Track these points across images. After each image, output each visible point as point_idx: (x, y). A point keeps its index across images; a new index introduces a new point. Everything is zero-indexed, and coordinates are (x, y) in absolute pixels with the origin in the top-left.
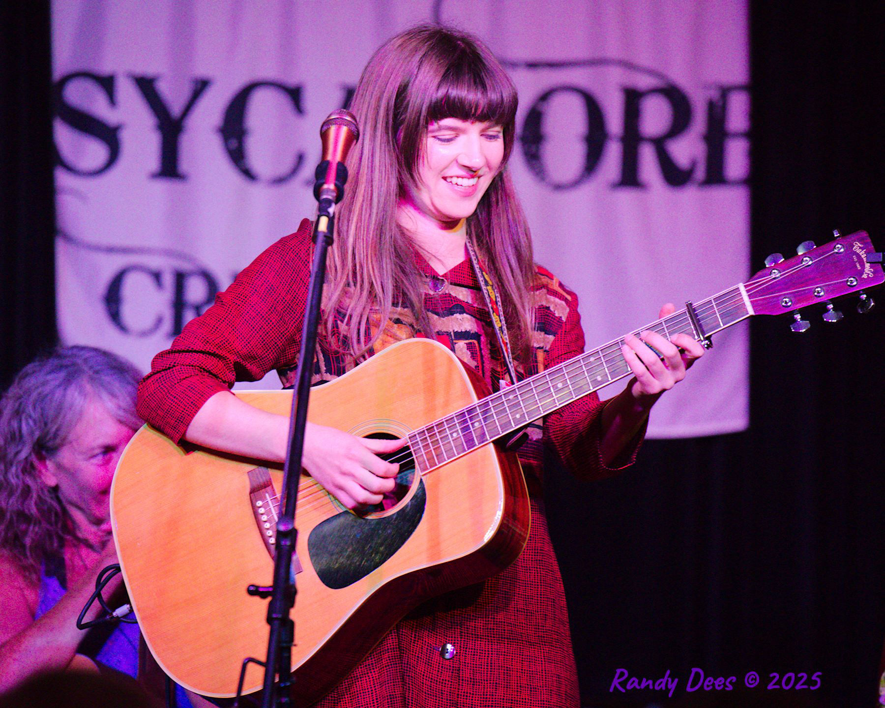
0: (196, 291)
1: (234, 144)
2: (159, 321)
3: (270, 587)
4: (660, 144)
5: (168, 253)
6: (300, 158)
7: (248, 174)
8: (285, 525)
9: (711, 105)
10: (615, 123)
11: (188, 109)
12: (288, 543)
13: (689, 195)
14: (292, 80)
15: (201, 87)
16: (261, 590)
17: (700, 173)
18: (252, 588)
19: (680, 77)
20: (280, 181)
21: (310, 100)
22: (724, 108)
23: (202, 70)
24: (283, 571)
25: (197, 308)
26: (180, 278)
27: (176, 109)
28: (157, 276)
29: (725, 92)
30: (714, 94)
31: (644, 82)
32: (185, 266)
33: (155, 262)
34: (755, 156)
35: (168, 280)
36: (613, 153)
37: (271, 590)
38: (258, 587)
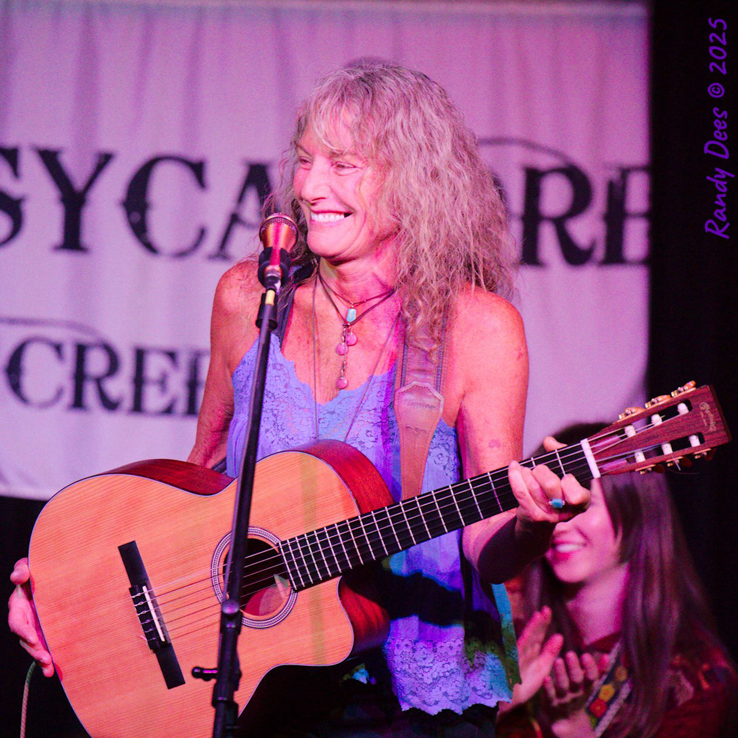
0: (97, 363)
1: (136, 217)
2: (60, 393)
3: (215, 669)
4: (560, 223)
5: (71, 325)
6: (202, 233)
7: (151, 248)
8: (231, 608)
9: (611, 185)
11: (91, 182)
12: (233, 626)
13: (589, 275)
14: (194, 155)
15: (104, 160)
16: (206, 672)
17: (600, 253)
18: (196, 671)
19: (580, 156)
20: (182, 254)
21: (212, 174)
22: (624, 188)
23: (106, 144)
24: (228, 653)
25: (98, 380)
26: (81, 351)
27: (79, 182)
28: (58, 348)
29: (625, 172)
30: (614, 175)
31: (544, 161)
32: (86, 338)
33: (56, 334)
34: (655, 236)
35: (69, 352)
37: (215, 672)
38: (202, 669)
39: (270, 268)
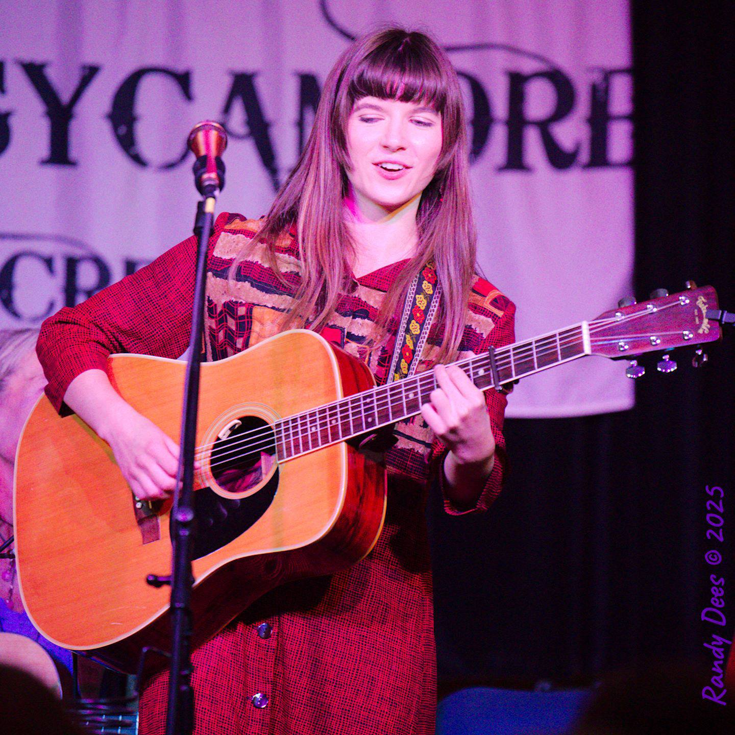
0: (87, 276)
1: (123, 130)
2: (52, 305)
3: (170, 575)
4: (544, 127)
5: (59, 239)
7: (138, 161)
9: (594, 89)
10: (500, 106)
13: (574, 178)
14: (180, 67)
15: (90, 73)
16: (159, 580)
17: (584, 156)
18: (151, 579)
19: (563, 60)
20: (170, 166)
21: (198, 86)
22: (607, 90)
23: (90, 57)
25: (89, 293)
26: (72, 264)
27: (65, 96)
28: (48, 262)
29: (608, 74)
30: (597, 77)
31: (528, 66)
32: (78, 252)
33: (47, 248)
34: (638, 139)
35: (60, 266)
36: (499, 136)
37: (170, 578)
38: (156, 577)
39: (205, 176)
